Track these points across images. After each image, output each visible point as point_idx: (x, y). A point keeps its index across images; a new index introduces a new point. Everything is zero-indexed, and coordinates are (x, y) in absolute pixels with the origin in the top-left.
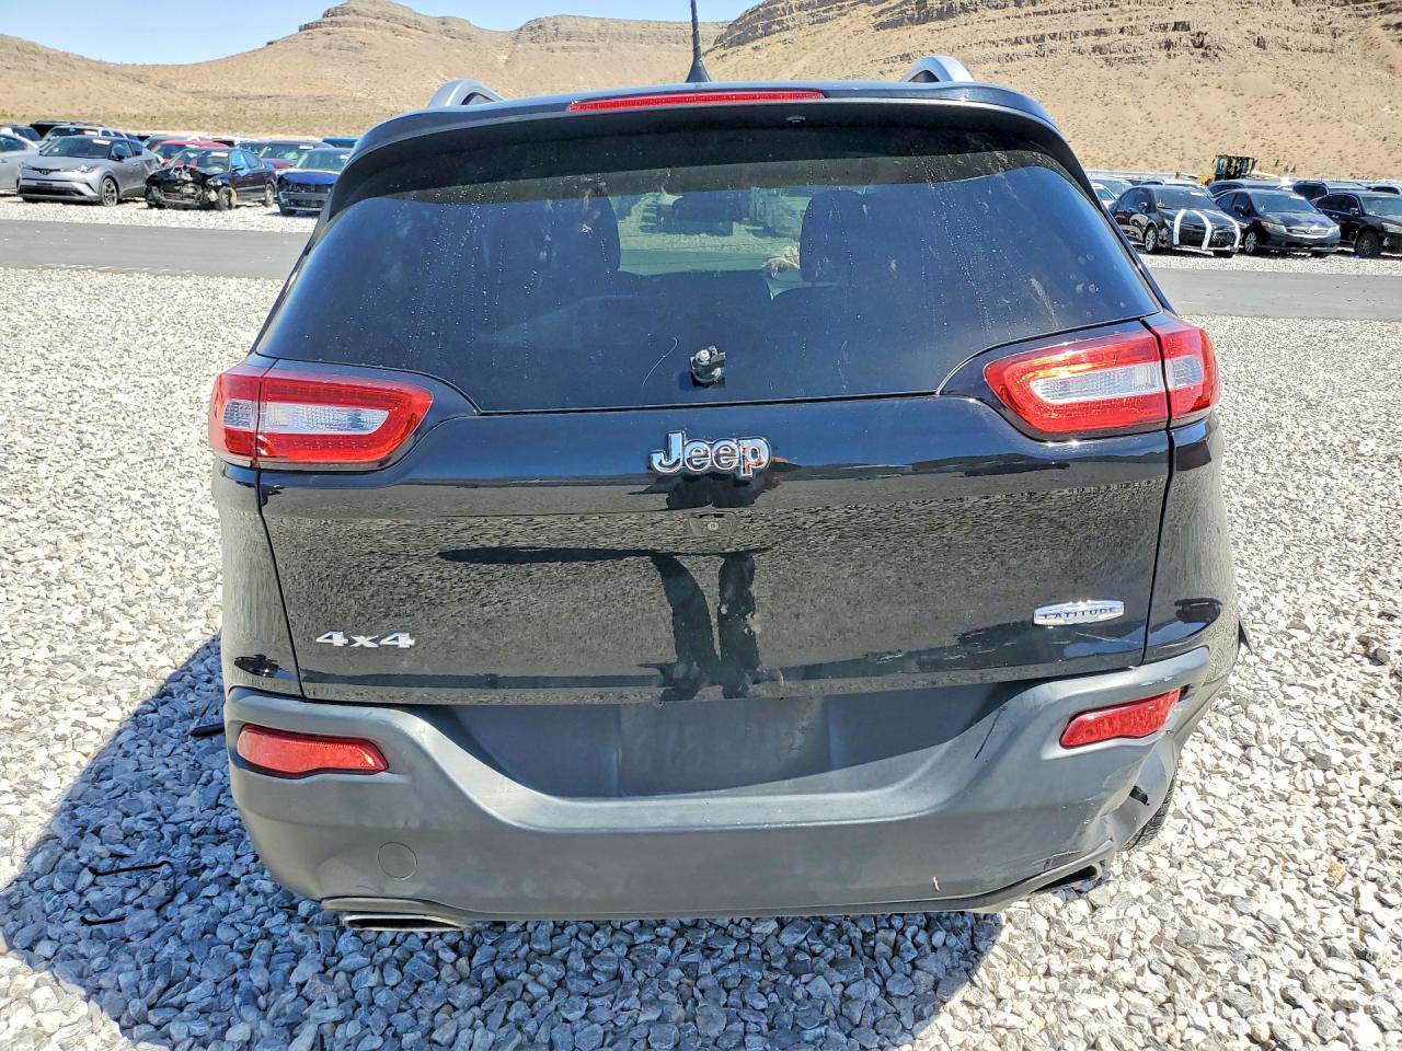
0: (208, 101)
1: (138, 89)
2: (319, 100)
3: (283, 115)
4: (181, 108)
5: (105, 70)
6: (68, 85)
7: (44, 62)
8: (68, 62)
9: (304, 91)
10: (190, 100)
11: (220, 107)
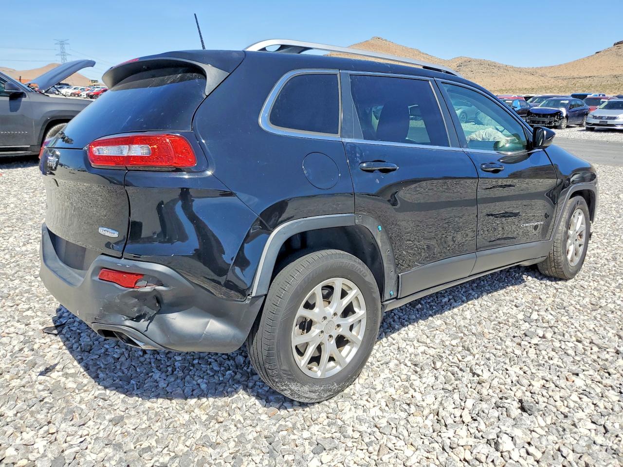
0: (560, 80)
1: (531, 77)
2: (616, 77)
3: (594, 85)
4: (547, 84)
5: (520, 71)
6: (504, 78)
7: (497, 70)
8: (506, 68)
9: (608, 73)
10: (553, 80)
11: (565, 82)
